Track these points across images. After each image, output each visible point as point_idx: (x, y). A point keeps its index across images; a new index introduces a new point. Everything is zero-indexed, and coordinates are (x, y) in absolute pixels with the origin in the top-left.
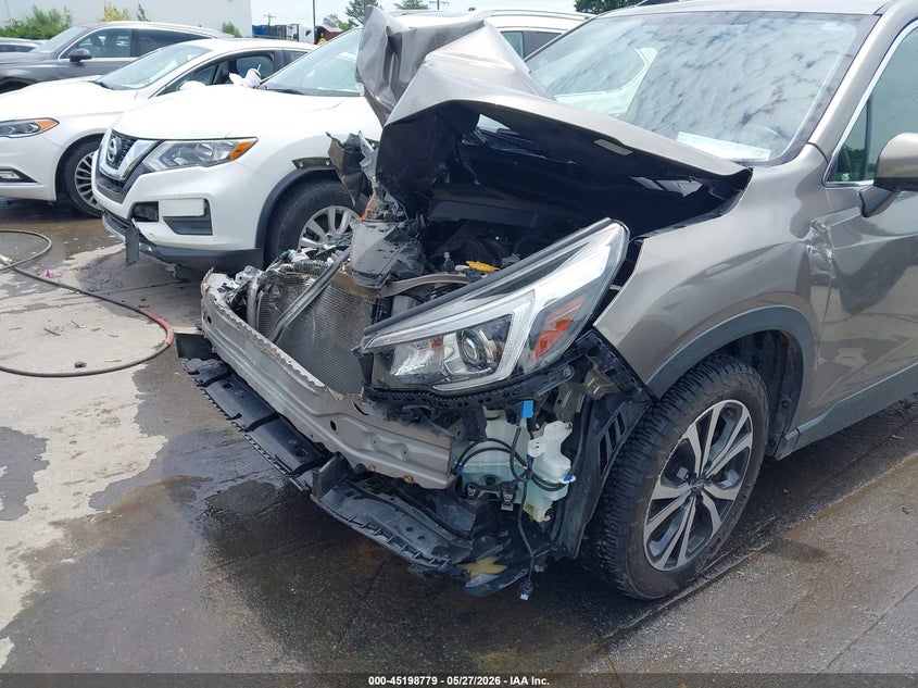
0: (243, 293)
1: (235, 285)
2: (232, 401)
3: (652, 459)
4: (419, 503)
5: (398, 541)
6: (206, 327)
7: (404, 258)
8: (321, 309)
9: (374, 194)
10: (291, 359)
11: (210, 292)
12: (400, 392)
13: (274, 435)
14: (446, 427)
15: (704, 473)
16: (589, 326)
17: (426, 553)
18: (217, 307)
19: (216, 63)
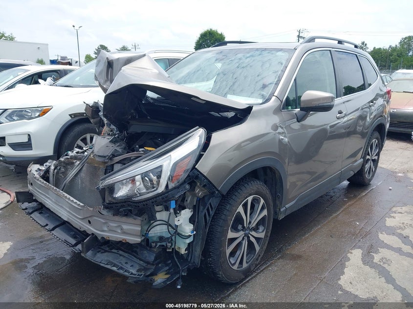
0: (47, 171)
1: (43, 168)
2: (43, 219)
3: (225, 221)
4: (130, 252)
5: (121, 268)
6: (30, 187)
7: (118, 149)
8: (82, 174)
9: (106, 126)
10: (69, 196)
11: (32, 172)
12: (118, 203)
13: (63, 231)
14: (139, 217)
15: (249, 227)
16: (194, 168)
17: (134, 272)
18: (35, 178)
19: (32, 76)
